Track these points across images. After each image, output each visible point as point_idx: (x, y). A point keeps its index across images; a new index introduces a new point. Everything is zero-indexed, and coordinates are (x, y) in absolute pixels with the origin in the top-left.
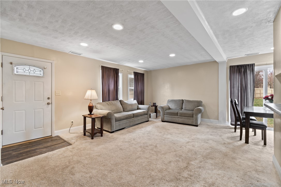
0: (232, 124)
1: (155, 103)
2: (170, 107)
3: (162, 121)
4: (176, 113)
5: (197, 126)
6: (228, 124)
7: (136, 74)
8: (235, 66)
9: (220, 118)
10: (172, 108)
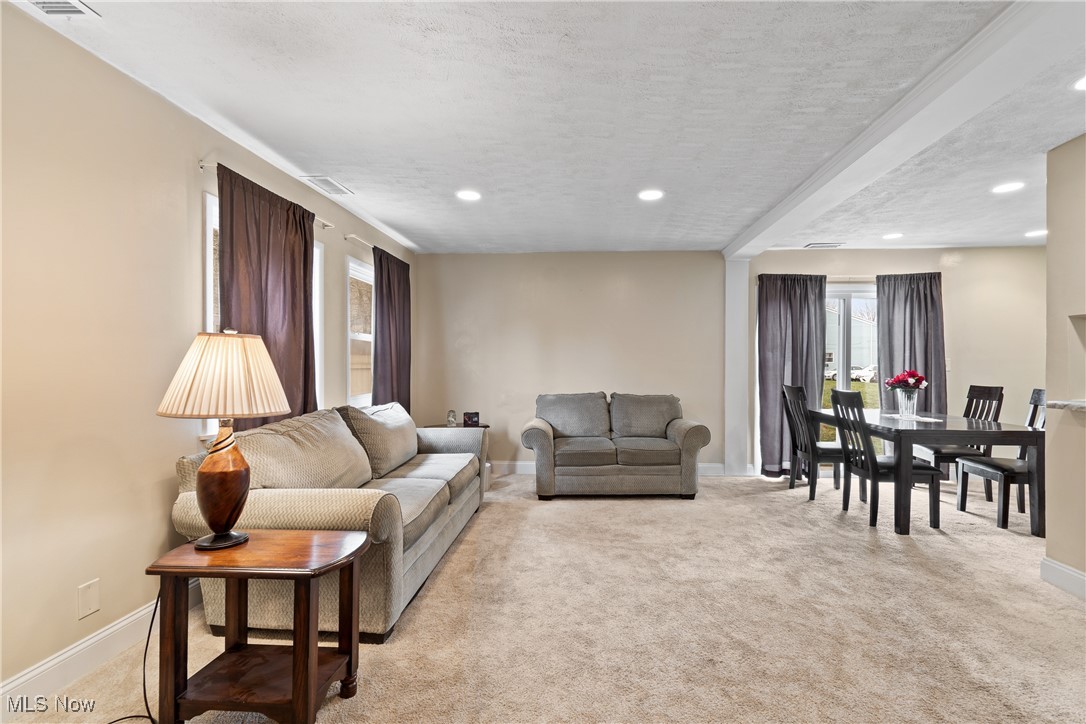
0: (765, 472)
1: (477, 414)
2: (560, 429)
3: (542, 498)
4: (611, 454)
5: (691, 497)
6: (752, 474)
7: (382, 259)
8: (776, 277)
9: (730, 456)
10: (567, 433)
